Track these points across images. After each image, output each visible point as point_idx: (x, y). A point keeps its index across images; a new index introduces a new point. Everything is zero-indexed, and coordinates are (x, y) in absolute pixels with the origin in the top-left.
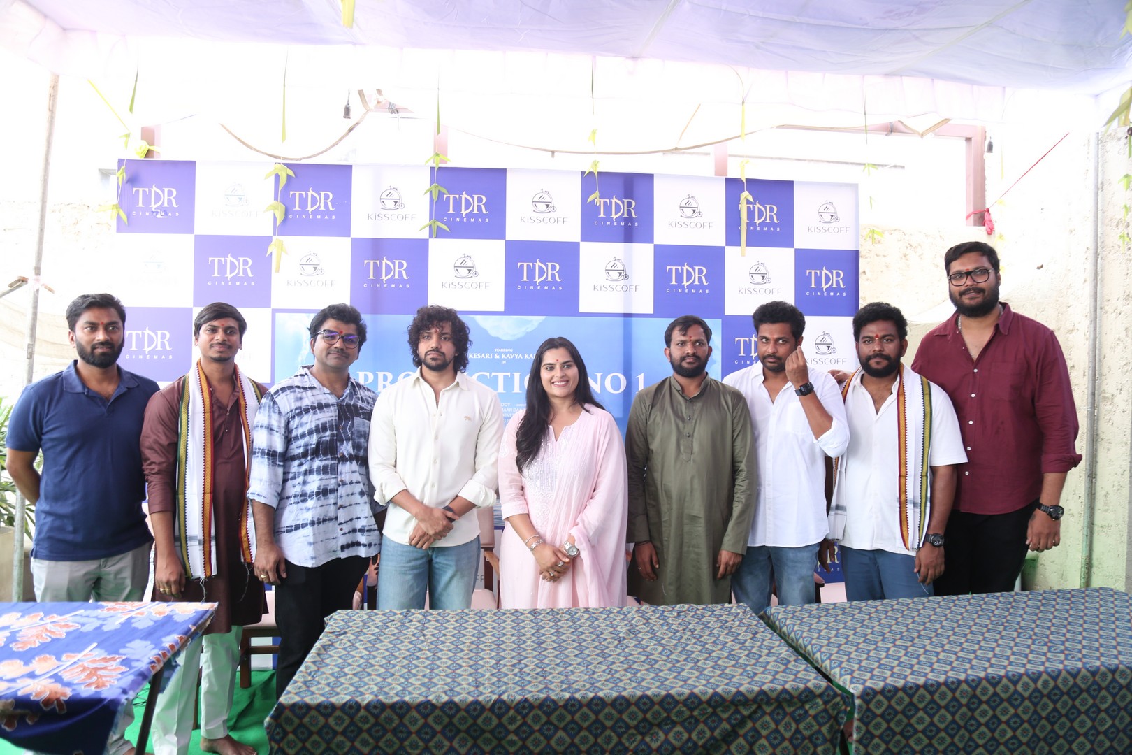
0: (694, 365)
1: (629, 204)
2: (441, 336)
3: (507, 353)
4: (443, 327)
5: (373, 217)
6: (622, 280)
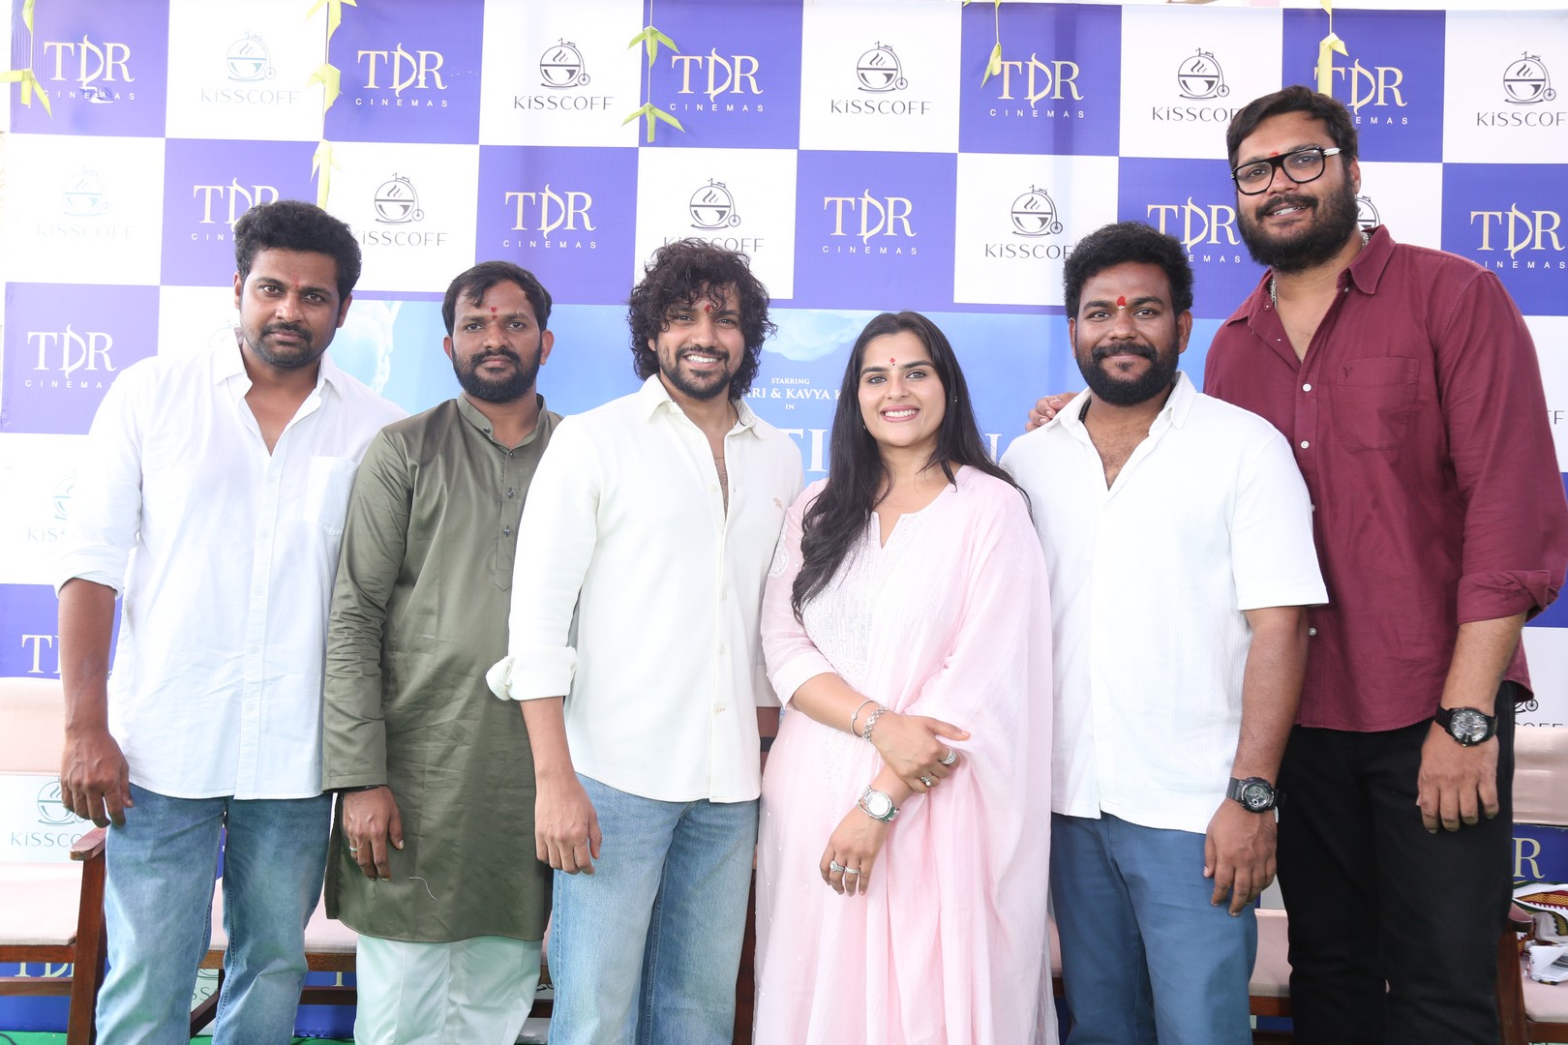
1: (1066, 72)
2: (718, 317)
3: (796, 388)
4: (723, 300)
5: (525, 103)
6: (1048, 233)
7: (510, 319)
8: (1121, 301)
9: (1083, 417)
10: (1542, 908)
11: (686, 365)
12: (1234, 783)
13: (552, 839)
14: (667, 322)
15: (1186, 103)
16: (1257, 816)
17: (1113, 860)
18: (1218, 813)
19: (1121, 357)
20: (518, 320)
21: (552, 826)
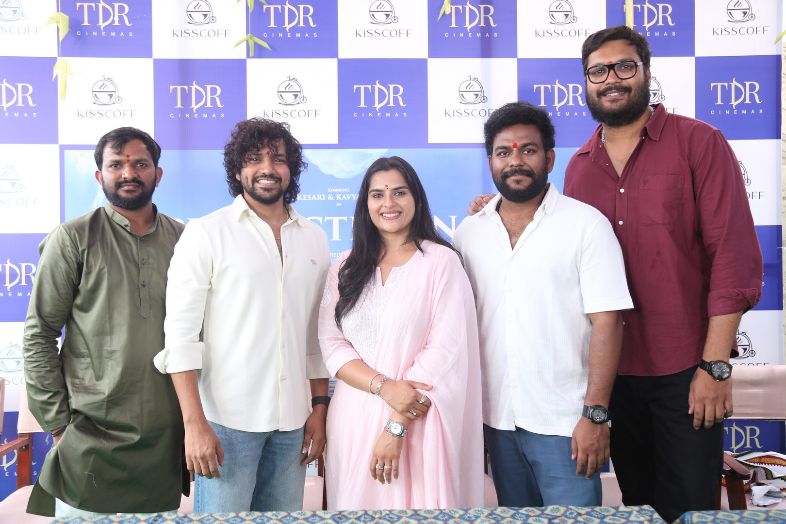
0: (136, 194)
1: (487, 11)
2: (274, 158)
3: (342, 193)
4: (276, 147)
5: (179, 34)
6: (480, 102)
7: (138, 161)
8: (515, 146)
9: (498, 209)
10: (758, 465)
11: (257, 186)
12: (586, 408)
13: (196, 458)
14: (246, 162)
15: (554, 27)
16: (599, 426)
17: (523, 454)
18: (578, 425)
19: (516, 177)
20: (143, 162)
21: (195, 450)
